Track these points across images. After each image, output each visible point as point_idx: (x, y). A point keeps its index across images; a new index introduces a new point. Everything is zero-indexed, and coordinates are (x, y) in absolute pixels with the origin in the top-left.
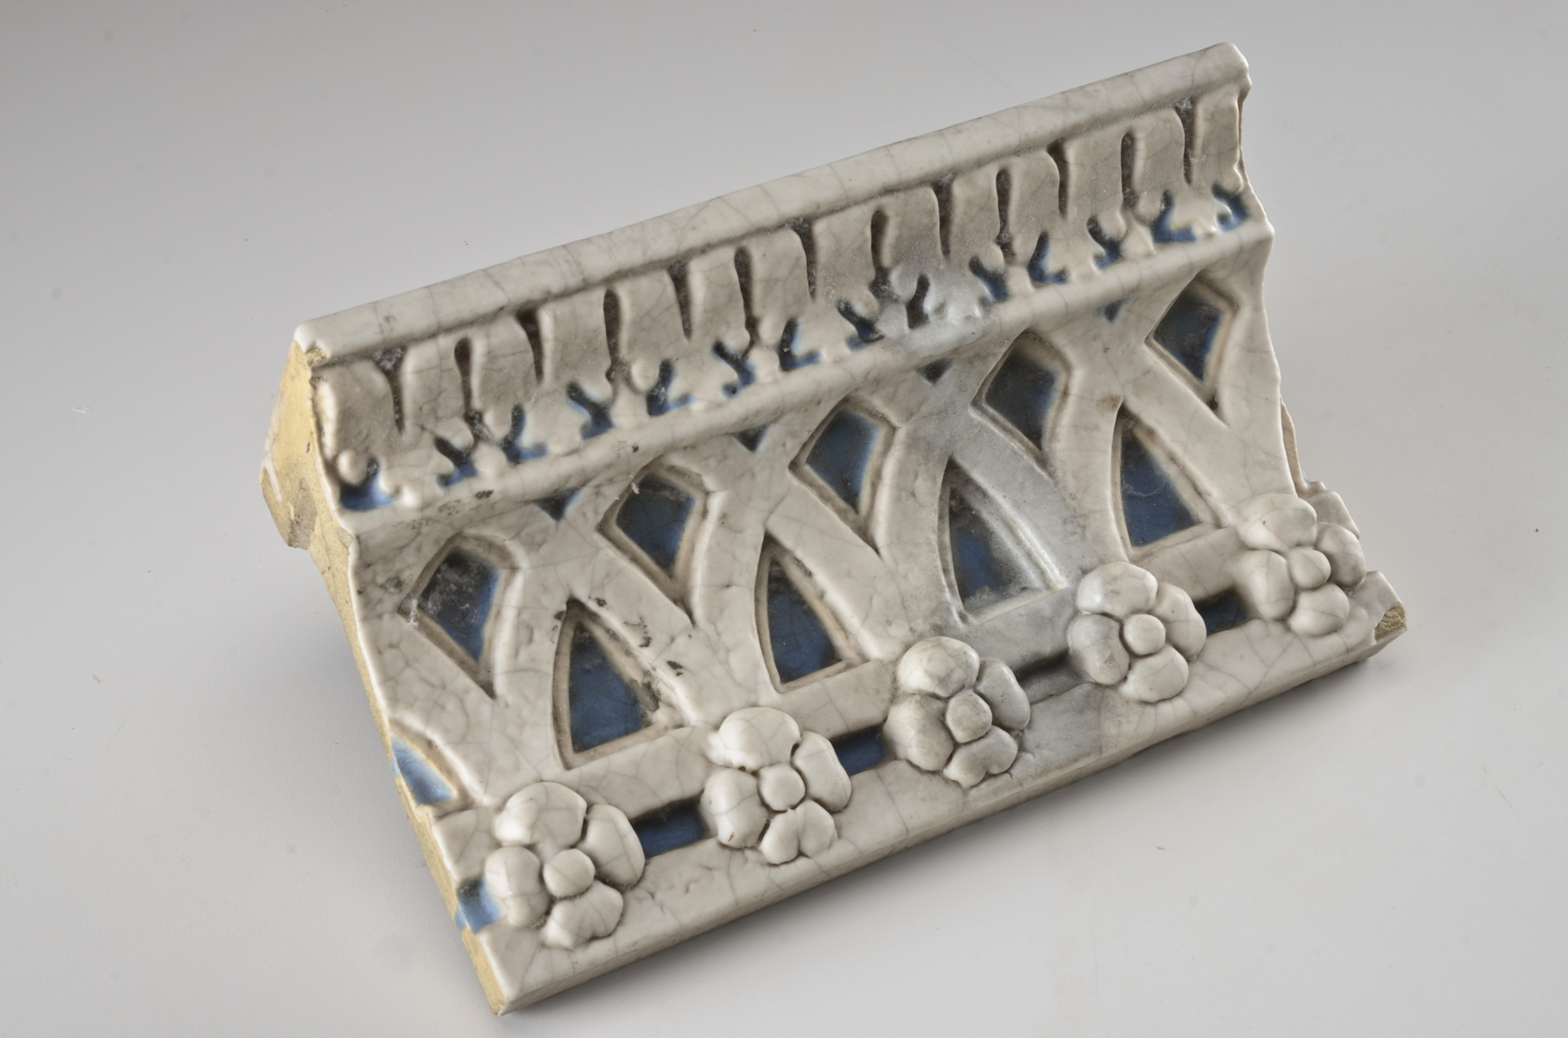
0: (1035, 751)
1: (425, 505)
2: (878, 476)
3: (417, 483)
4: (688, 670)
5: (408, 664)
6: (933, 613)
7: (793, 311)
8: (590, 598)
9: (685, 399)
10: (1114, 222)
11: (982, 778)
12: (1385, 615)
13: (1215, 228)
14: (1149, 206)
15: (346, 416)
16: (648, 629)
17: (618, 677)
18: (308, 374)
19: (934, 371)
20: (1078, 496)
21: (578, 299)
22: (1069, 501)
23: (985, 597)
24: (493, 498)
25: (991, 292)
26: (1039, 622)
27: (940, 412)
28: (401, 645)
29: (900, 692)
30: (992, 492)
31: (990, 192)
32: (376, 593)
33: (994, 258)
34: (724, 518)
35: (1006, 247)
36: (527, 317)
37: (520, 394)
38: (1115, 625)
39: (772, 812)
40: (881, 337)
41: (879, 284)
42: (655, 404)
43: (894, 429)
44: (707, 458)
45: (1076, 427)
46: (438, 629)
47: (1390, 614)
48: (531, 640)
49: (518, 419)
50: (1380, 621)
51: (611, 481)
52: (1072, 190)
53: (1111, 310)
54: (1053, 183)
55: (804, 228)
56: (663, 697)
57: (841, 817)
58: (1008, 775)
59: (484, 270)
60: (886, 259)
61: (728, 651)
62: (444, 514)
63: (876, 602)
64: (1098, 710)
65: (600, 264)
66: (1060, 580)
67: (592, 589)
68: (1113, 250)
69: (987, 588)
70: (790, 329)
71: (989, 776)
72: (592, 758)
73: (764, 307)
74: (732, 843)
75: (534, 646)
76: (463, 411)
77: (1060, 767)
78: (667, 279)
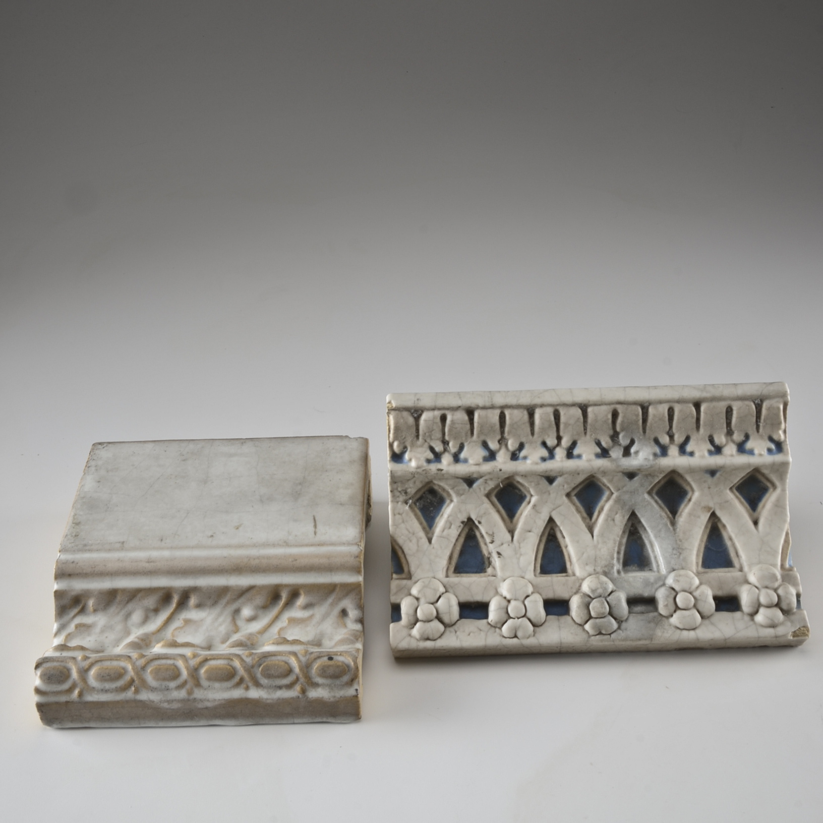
0: (624, 631)
1: (418, 467)
2: (602, 509)
3: (418, 459)
4: (503, 557)
5: (403, 522)
6: (606, 566)
7: (576, 438)
8: (476, 519)
9: (525, 458)
10: (720, 439)
11: (597, 633)
12: (799, 628)
13: (765, 452)
14: (738, 437)
15: (397, 429)
16: (494, 537)
17: (481, 552)
18: (387, 411)
19: (631, 475)
20: (683, 541)
21: (489, 411)
22: (678, 542)
23: (634, 568)
24: (443, 472)
25: (660, 452)
26: (647, 583)
27: (631, 492)
28: (403, 515)
29: (580, 591)
30: (648, 529)
31: (664, 414)
32: (398, 494)
33: (665, 440)
34: (534, 506)
35: (671, 437)
36: (470, 412)
37: (464, 439)
38: (674, 594)
39: (510, 617)
40: (610, 457)
41: (614, 436)
42: (514, 457)
43: (612, 493)
44: (531, 482)
45: (690, 514)
46: (419, 513)
47: (802, 629)
48: (450, 528)
49: (461, 448)
50: (796, 629)
51: (491, 479)
52: (702, 422)
53: (712, 472)
54: (693, 417)
55: (584, 408)
56: (492, 564)
57: (537, 629)
58: (609, 636)
59: (458, 392)
60: (618, 429)
61: (521, 555)
62: (424, 472)
63: (585, 555)
64: (657, 624)
65: (499, 400)
66: (663, 571)
67: (477, 517)
68: (718, 450)
69: (636, 565)
70: (574, 444)
71: (600, 633)
72: (458, 577)
73: (564, 433)
74: (492, 623)
75: (450, 530)
76: (441, 439)
77: (632, 640)
78: (526, 413)
